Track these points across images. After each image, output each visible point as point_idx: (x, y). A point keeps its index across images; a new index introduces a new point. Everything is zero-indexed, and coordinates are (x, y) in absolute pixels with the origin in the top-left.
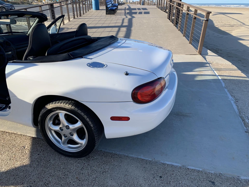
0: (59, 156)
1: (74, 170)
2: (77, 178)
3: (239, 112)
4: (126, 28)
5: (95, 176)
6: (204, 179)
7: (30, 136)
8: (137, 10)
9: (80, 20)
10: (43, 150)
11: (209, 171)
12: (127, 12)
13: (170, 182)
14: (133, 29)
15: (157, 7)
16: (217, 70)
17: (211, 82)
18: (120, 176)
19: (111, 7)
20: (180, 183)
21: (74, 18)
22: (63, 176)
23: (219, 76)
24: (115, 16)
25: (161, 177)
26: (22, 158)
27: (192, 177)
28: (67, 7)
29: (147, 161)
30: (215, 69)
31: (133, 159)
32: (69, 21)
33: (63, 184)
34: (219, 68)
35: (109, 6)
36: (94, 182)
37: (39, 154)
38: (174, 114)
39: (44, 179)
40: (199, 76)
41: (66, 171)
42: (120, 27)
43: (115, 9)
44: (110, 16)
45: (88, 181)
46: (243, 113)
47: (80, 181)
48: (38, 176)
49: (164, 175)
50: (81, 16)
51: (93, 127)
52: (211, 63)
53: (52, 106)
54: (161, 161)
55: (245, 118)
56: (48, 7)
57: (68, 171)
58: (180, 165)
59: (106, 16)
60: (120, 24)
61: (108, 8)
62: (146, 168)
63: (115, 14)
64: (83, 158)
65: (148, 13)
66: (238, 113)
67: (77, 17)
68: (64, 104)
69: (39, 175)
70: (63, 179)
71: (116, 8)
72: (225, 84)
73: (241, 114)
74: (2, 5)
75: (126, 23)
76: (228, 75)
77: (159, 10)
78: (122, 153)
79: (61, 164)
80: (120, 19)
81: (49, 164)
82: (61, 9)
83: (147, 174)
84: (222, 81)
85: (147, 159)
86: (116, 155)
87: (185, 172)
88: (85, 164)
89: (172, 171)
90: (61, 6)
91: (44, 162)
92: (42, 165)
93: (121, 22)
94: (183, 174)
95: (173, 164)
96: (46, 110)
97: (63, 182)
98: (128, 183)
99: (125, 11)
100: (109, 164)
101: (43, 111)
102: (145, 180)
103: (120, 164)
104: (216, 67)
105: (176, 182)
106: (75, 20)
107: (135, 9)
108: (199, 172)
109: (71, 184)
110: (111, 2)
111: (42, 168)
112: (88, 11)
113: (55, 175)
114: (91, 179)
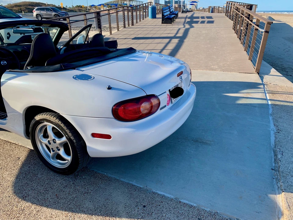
0: (48, 171)
1: (57, 186)
2: (56, 195)
3: (275, 146)
4: (178, 39)
5: (74, 196)
6: (193, 215)
7: (29, 148)
8: (205, 18)
9: (130, 29)
10: (35, 163)
11: (203, 208)
12: (188, 21)
13: (153, 213)
14: (186, 40)
15: (226, 15)
16: (272, 93)
17: (255, 107)
18: (101, 200)
19: (168, 15)
20: (163, 216)
21: (125, 27)
22: (43, 192)
23: (270, 100)
24: (172, 25)
25: (144, 206)
26: (13, 168)
27: (181, 211)
28: (117, 15)
29: (137, 188)
30: (268, 92)
31: (123, 183)
32: (118, 30)
33: (40, 199)
34: (275, 91)
35: (165, 14)
36: (71, 201)
37: (30, 167)
38: (192, 140)
39: (25, 192)
40: (244, 99)
41: (49, 187)
42: (171, 38)
43: (173, 17)
44: (166, 25)
45: (66, 200)
46: (279, 147)
47: (58, 198)
48: (20, 188)
49: (150, 205)
50: (133, 25)
51: (75, 143)
52: (267, 85)
53: (39, 117)
54: (153, 190)
55: (278, 153)
56: (93, 15)
57: (50, 187)
58: (172, 197)
59: (161, 25)
60: (172, 35)
61: (164, 17)
62: (133, 195)
63: (172, 23)
64: (71, 176)
65: (212, 22)
66: (273, 146)
67: (129, 26)
68: (50, 116)
69: (22, 187)
70: (42, 194)
71: (175, 16)
72: (273, 110)
73: (276, 148)
74: (57, 12)
75: (180, 34)
76: (283, 100)
77: (228, 18)
78: (114, 176)
79: (47, 179)
80: (175, 29)
81: (35, 178)
82: (109, 18)
83: (131, 201)
84: (270, 107)
85: (139, 185)
86: (107, 177)
87: (175, 205)
88: (70, 182)
89: (160, 202)
90: (109, 14)
91: (32, 175)
92: (28, 178)
93: (175, 32)
94: (172, 207)
95: (165, 194)
96: (35, 121)
97: (41, 197)
98: (106, 207)
99: (185, 20)
100: (95, 185)
101: (33, 122)
102: (125, 207)
103: (106, 188)
104: (271, 89)
105: (159, 215)
106: (125, 29)
107: (198, 18)
108: (191, 207)
109: (48, 200)
110: (169, 10)
111: (26, 181)
112: (143, 19)
113: (36, 189)
114: (70, 198)
